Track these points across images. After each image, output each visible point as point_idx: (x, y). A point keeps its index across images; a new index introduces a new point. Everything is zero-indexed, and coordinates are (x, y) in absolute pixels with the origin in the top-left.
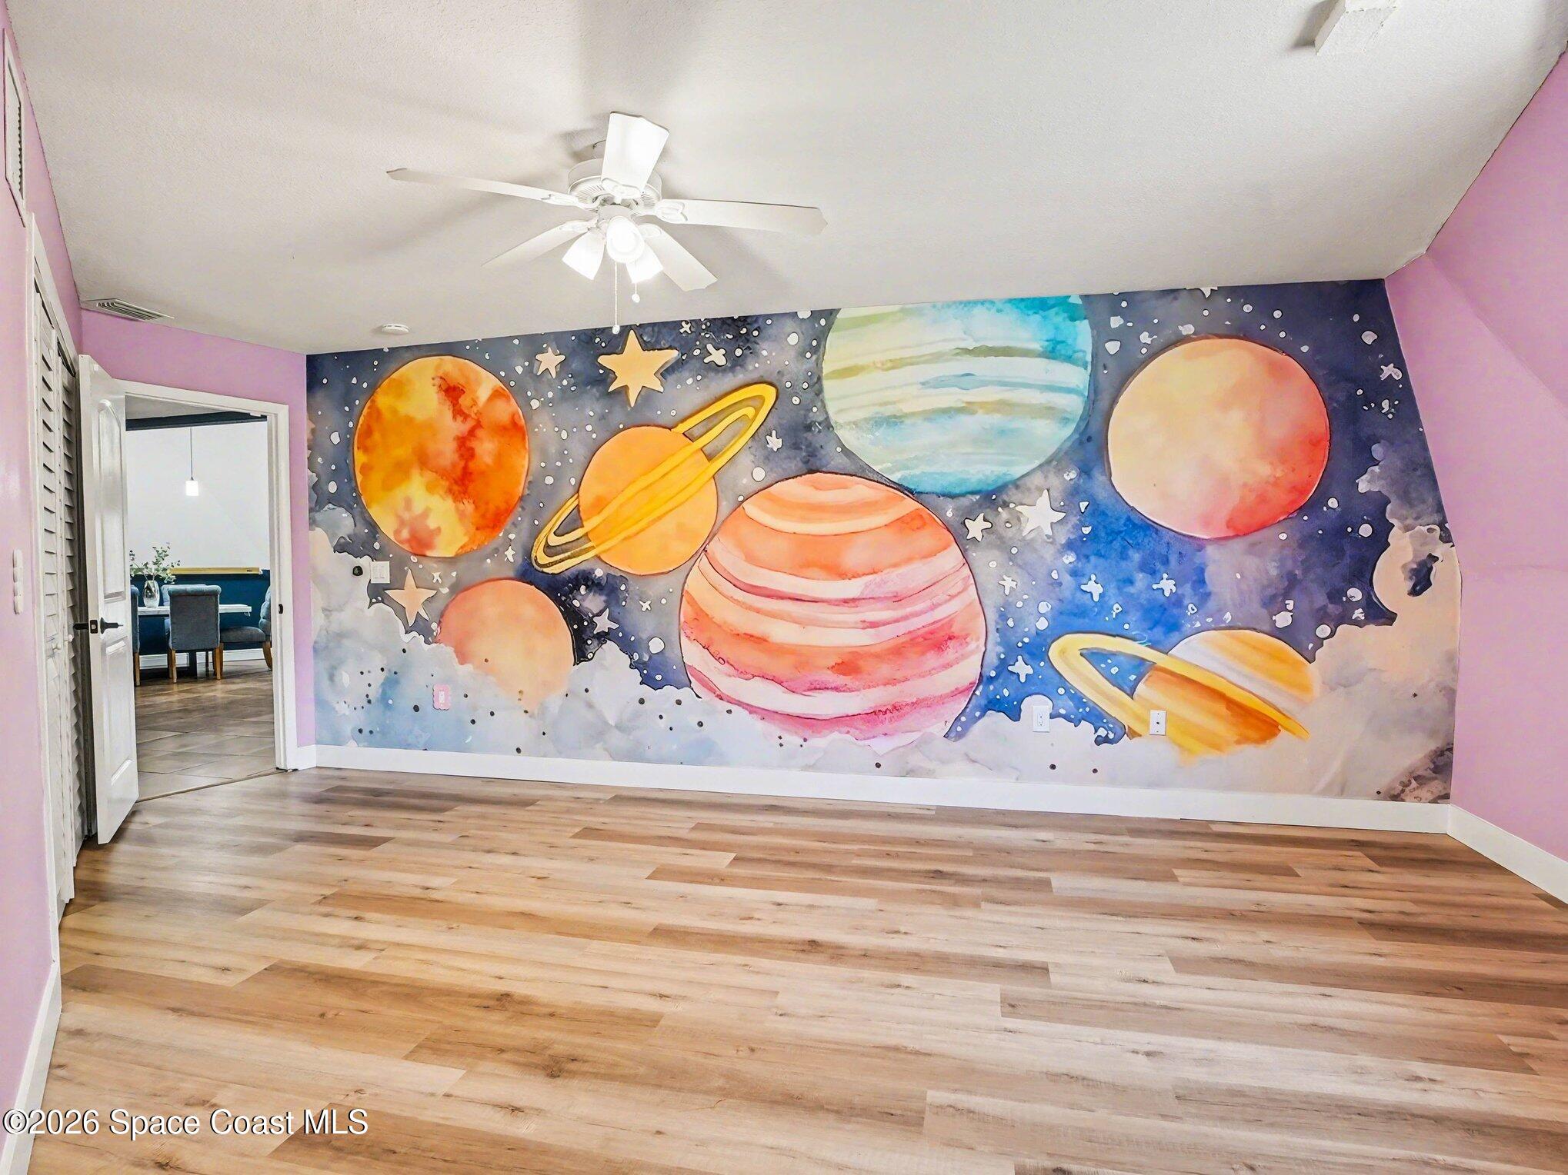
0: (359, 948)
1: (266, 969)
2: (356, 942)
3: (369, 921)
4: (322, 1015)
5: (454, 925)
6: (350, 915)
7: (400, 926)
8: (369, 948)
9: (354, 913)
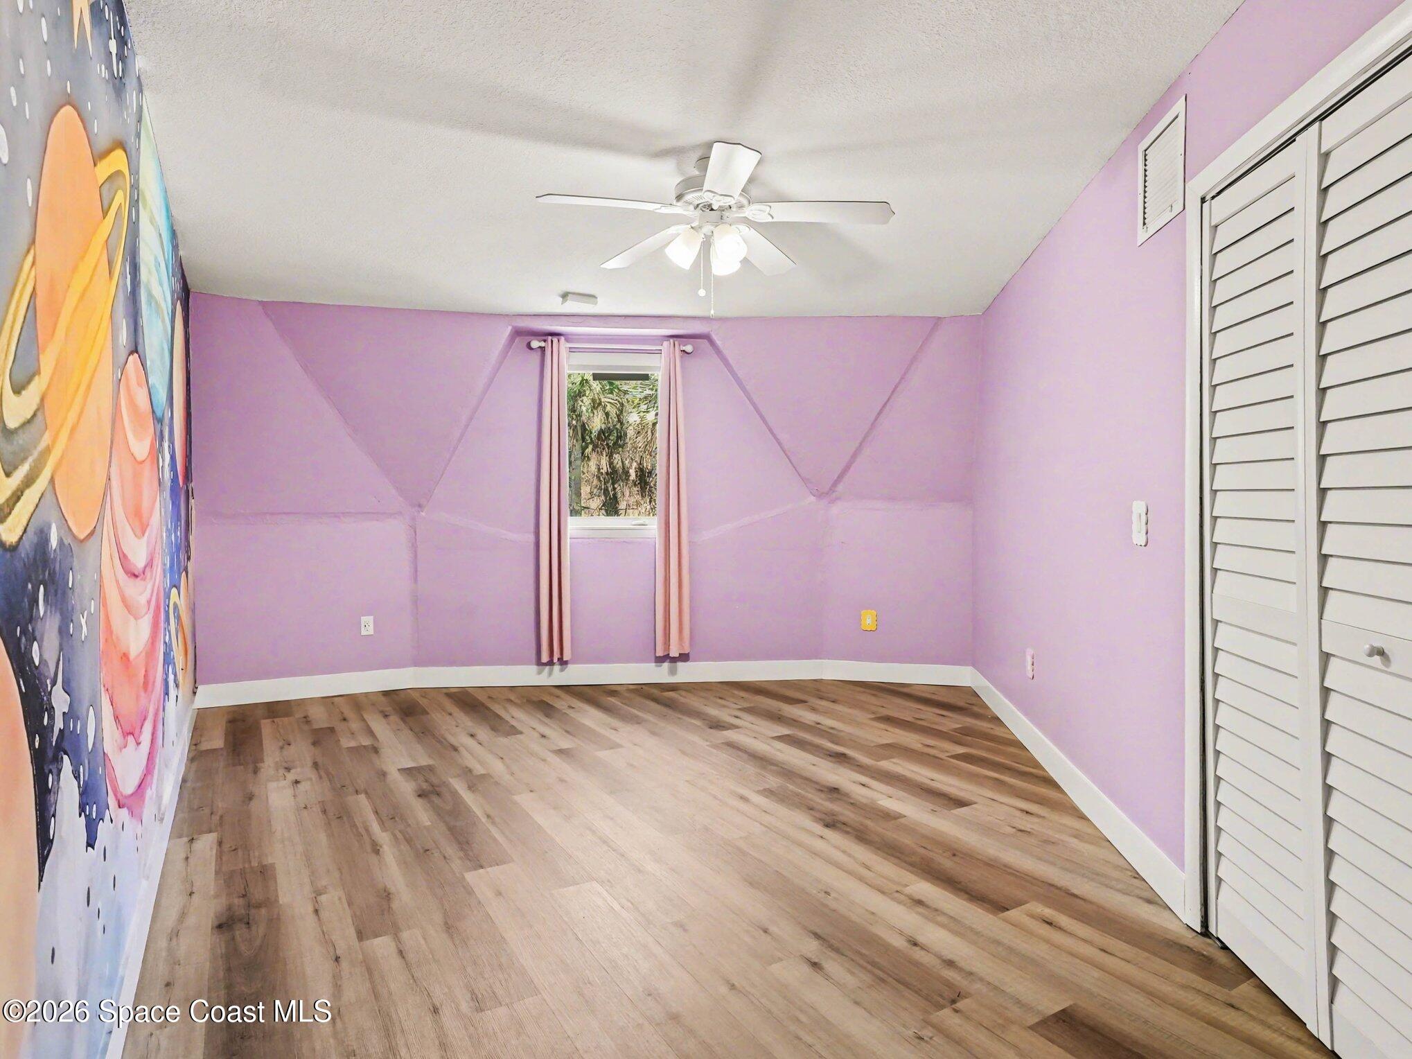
0: (920, 903)
1: (1008, 910)
2: (921, 909)
3: (901, 933)
4: (954, 855)
5: (822, 895)
6: (923, 953)
7: (873, 913)
8: (911, 899)
9: (918, 954)
